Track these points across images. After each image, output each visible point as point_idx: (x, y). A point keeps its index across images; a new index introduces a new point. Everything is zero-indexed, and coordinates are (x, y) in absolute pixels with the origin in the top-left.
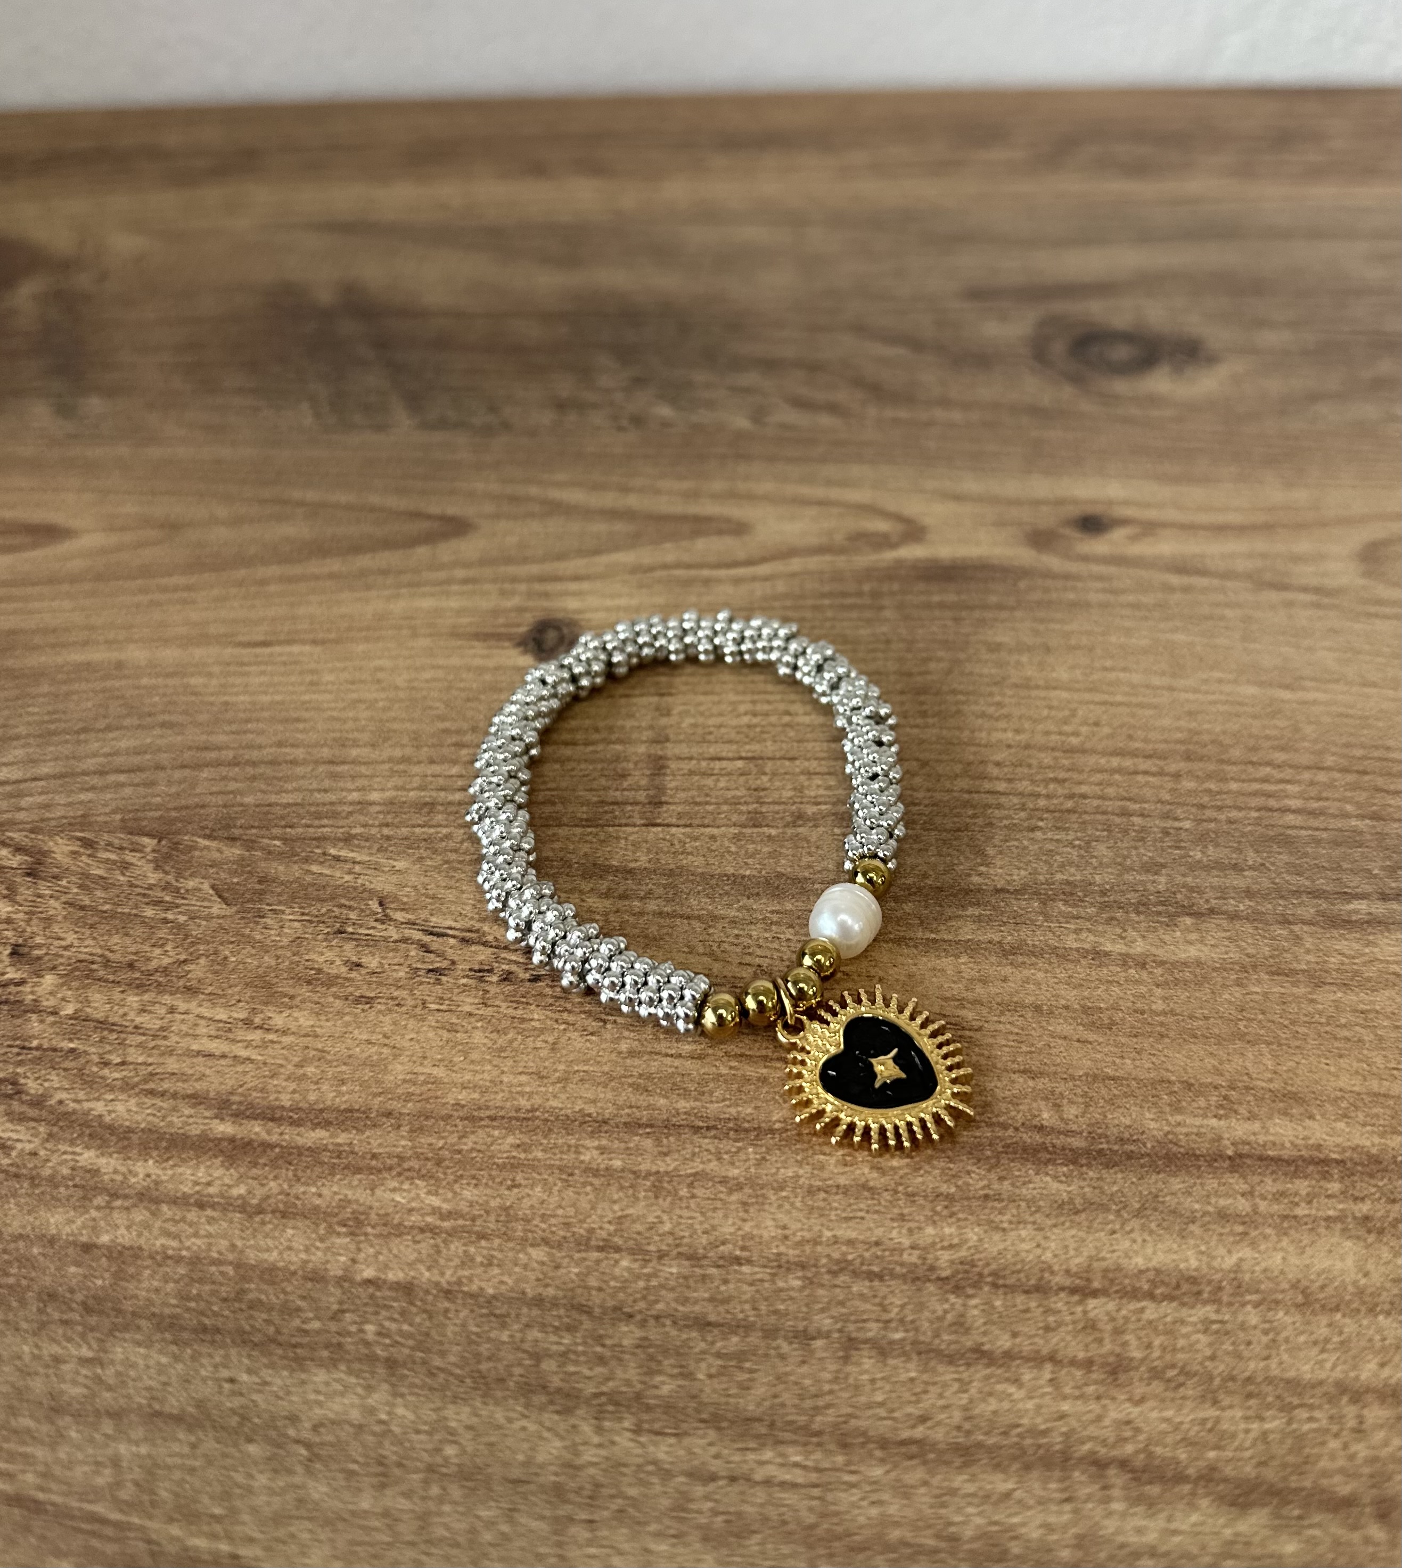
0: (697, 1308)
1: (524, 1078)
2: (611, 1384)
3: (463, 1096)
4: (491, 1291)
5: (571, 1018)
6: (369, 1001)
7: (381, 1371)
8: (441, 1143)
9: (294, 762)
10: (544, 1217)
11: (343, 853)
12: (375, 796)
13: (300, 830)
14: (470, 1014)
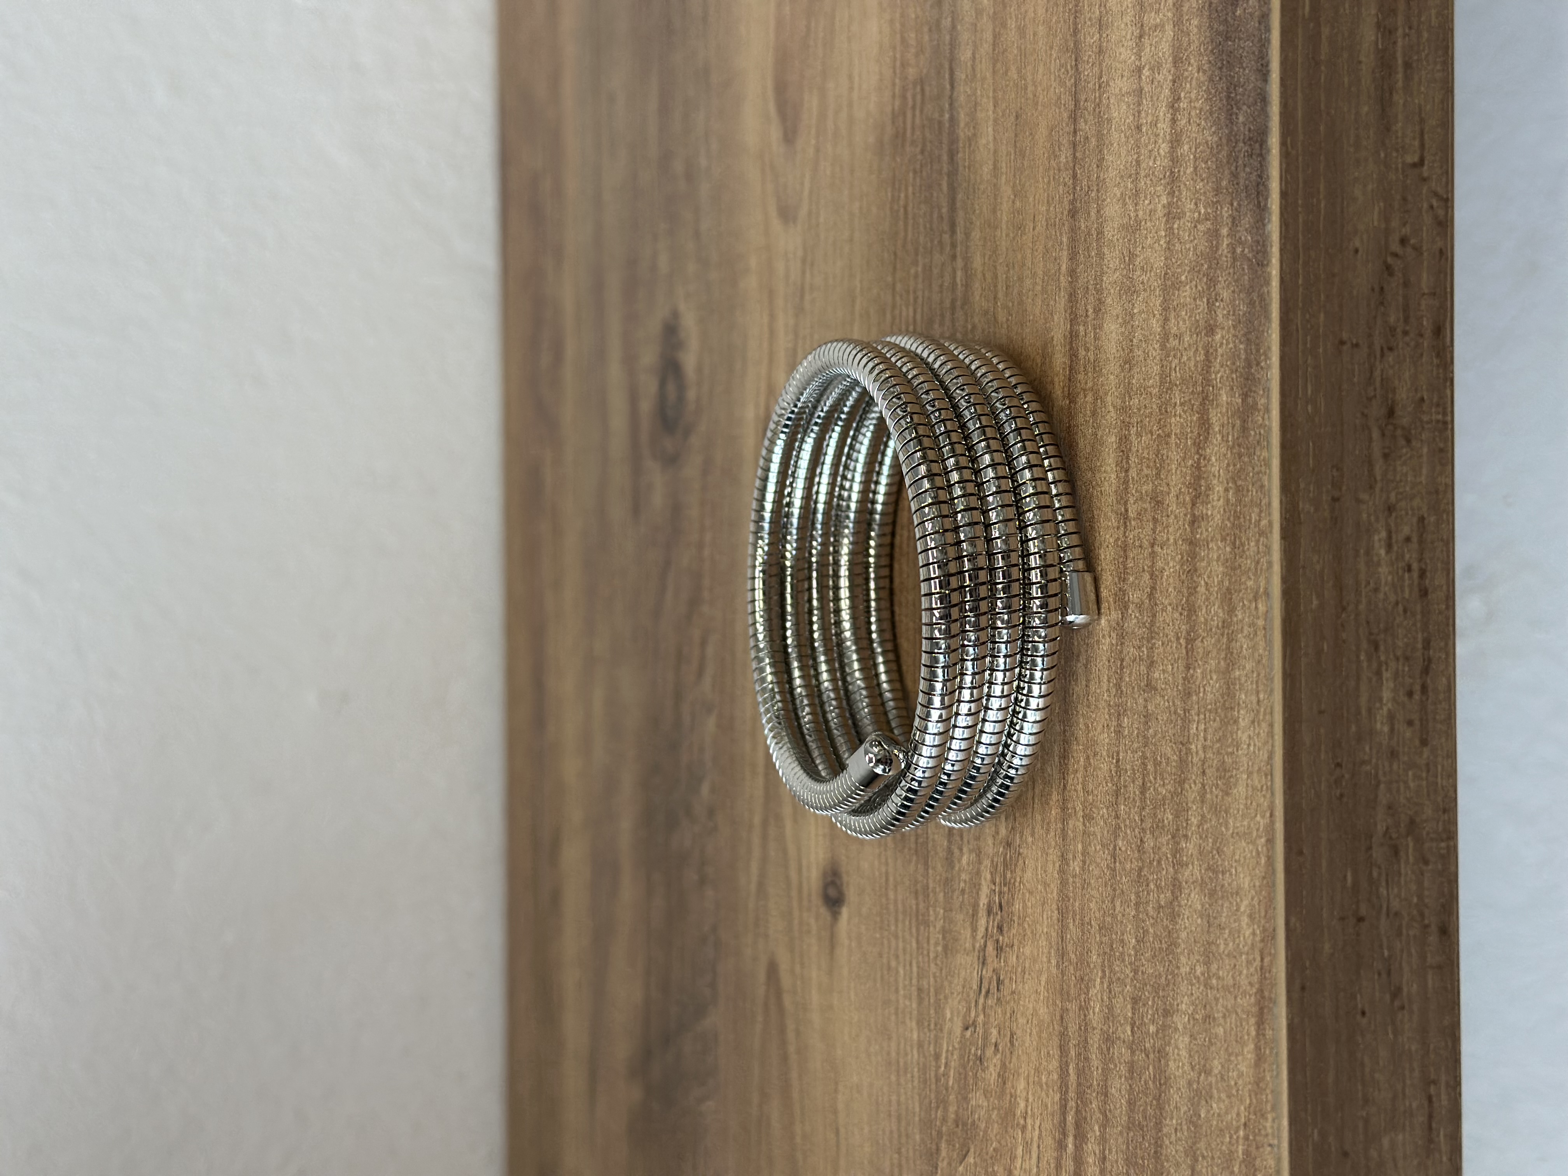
0: (1137, 793)
1: (1045, 916)
2: (1169, 856)
3: (1054, 962)
4: (1134, 940)
5: (1018, 879)
6: (1012, 1036)
7: (1169, 1021)
8: (1073, 978)
9: (899, 1103)
10: (1103, 902)
11: (943, 1061)
12: (915, 1036)
13: (933, 1096)
14: (1017, 957)
